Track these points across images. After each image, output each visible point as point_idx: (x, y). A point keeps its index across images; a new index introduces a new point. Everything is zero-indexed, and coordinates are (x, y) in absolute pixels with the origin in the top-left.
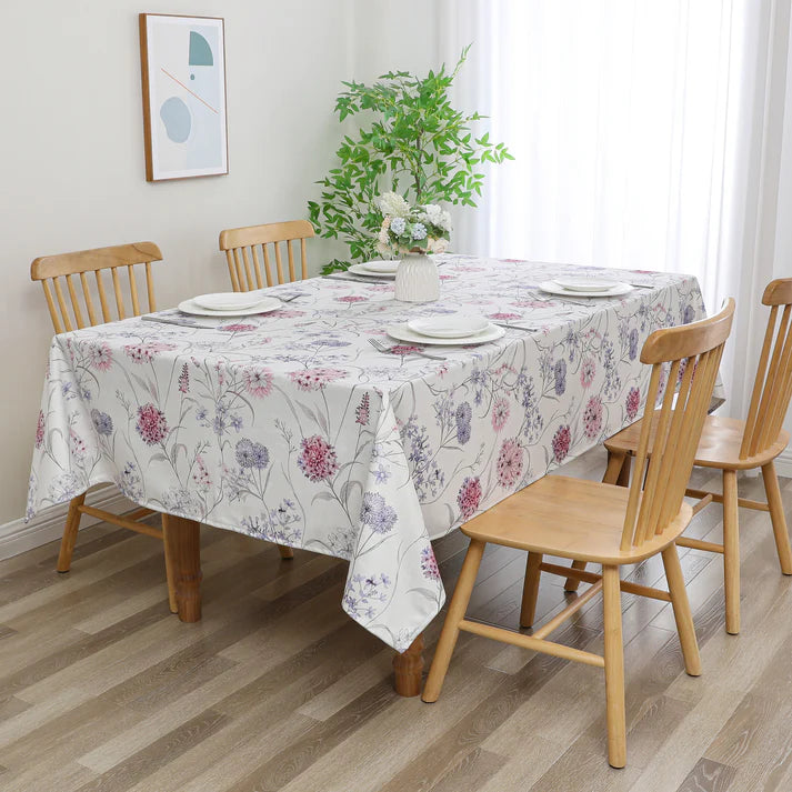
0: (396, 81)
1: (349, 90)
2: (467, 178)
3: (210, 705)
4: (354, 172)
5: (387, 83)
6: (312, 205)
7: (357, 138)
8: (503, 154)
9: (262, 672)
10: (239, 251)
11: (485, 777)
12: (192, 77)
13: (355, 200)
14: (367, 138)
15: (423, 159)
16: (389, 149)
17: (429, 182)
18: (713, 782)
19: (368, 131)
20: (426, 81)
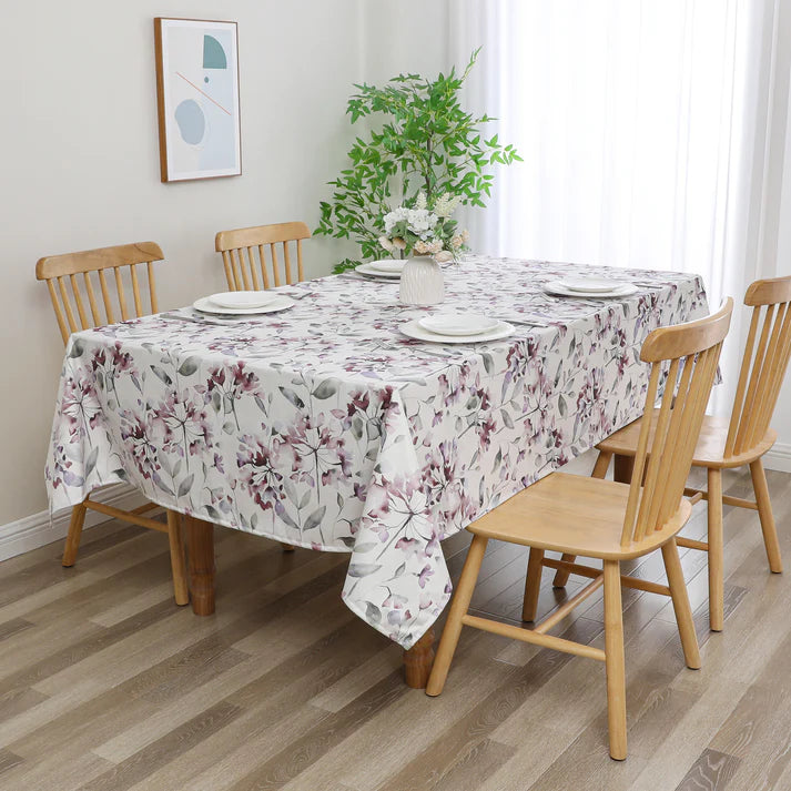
0: (406, 84)
1: (360, 92)
2: (476, 178)
3: (224, 696)
4: (365, 173)
5: (398, 86)
6: (324, 205)
7: (368, 140)
8: (512, 156)
9: (275, 664)
10: (235, 253)
11: (493, 768)
12: (207, 80)
13: (366, 201)
14: (378, 139)
15: (433, 161)
16: (400, 151)
17: (439, 183)
18: (717, 772)
19: (380, 133)
20: (436, 84)
